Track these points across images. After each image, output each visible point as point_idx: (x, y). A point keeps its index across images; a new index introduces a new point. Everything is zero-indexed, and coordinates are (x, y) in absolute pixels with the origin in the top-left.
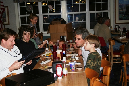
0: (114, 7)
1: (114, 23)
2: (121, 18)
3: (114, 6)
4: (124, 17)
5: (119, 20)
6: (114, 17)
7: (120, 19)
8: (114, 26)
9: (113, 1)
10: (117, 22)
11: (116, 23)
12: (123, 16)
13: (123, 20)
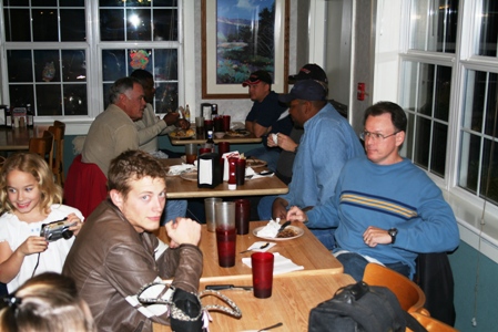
0: (199, 32)
1: (200, 95)
2: (227, 75)
3: (200, 27)
4: (236, 70)
5: (218, 83)
6: (196, 70)
7: (222, 80)
8: (199, 106)
9: (195, 7)
10: (209, 92)
11: (205, 96)
12: (235, 66)
13: (233, 82)
